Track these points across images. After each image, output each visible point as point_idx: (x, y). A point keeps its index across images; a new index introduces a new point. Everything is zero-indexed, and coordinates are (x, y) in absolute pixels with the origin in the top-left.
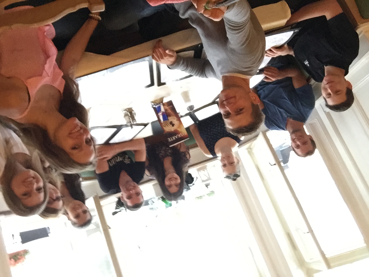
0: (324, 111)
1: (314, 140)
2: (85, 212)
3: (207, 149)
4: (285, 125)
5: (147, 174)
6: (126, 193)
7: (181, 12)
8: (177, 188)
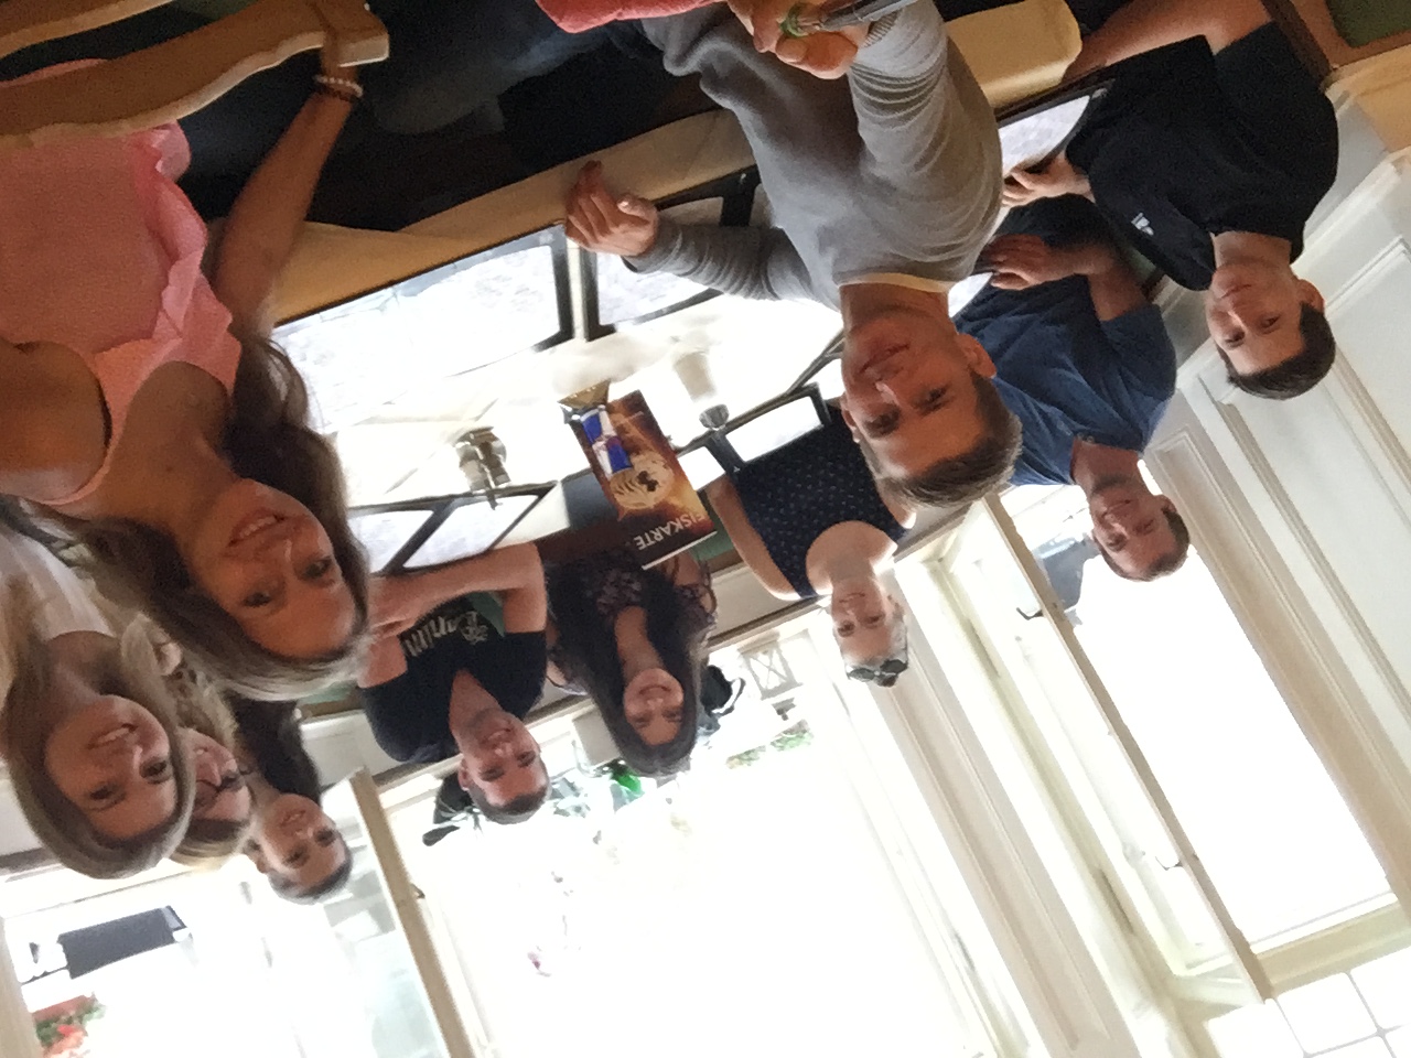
0: (1213, 402)
1: (1180, 512)
2: (327, 836)
3: (778, 573)
4: (1068, 466)
5: (554, 681)
6: (477, 756)
7: (672, 52)
8: (673, 724)
